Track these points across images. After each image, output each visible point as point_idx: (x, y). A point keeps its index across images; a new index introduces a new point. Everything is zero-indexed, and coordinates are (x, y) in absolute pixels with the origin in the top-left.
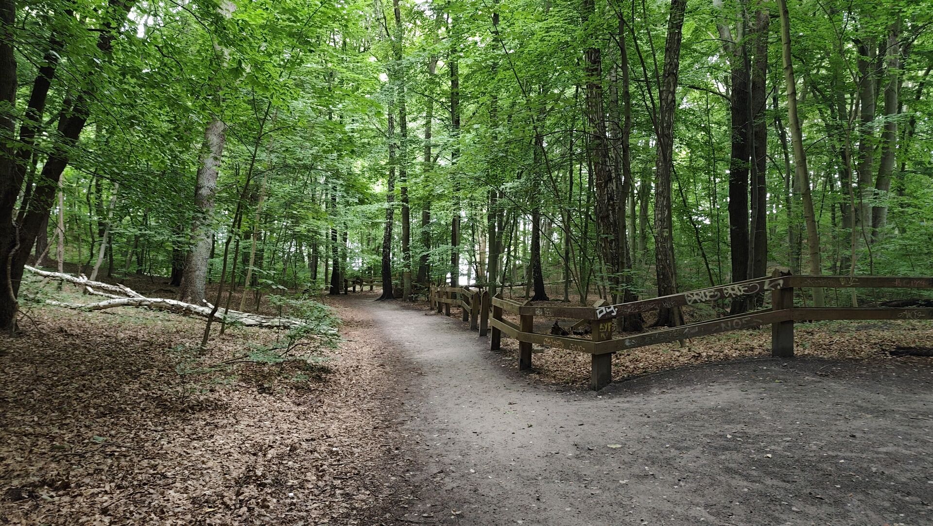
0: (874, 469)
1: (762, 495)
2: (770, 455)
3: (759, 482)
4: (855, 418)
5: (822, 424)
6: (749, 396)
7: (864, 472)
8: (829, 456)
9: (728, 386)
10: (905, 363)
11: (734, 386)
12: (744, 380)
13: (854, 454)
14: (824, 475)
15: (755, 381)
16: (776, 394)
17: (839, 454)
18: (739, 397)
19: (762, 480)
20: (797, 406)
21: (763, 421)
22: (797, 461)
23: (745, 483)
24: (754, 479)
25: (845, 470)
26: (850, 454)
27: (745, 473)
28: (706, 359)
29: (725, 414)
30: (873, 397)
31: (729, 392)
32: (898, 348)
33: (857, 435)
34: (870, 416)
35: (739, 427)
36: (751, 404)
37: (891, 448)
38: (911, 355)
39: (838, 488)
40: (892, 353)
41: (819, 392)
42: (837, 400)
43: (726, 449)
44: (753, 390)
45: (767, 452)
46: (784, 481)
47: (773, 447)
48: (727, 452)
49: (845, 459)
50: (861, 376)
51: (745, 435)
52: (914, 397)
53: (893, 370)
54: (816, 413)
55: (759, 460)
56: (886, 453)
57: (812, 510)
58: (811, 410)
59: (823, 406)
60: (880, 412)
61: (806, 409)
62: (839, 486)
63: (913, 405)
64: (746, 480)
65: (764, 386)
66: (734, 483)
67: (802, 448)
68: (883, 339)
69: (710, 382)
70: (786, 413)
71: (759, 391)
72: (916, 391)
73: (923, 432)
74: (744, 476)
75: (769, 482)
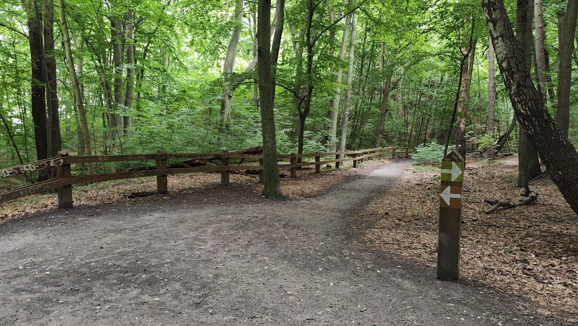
0: (110, 264)
1: (39, 299)
2: (48, 273)
3: (39, 292)
4: (104, 237)
5: (84, 245)
6: (40, 237)
7: (104, 266)
8: (86, 263)
9: (25, 234)
10: (136, 201)
11: (30, 233)
12: (37, 227)
13: (101, 258)
14: (81, 275)
15: (44, 227)
16: (58, 232)
17: (92, 260)
18: (32, 240)
19: (41, 290)
20: (71, 237)
21: (47, 251)
22: (66, 271)
23: (29, 296)
24: (35, 291)
25: (94, 269)
26: (98, 259)
27: (29, 289)
28: (11, 218)
29: (20, 253)
30: (116, 223)
31: (25, 238)
32: (133, 194)
33: (104, 246)
34: (113, 234)
35: (29, 260)
36: (40, 242)
37: (121, 250)
38: (139, 197)
39: (88, 281)
40: (129, 197)
41: (86, 226)
42: (96, 229)
43: (17, 276)
44: (43, 233)
45: (47, 271)
46: (56, 286)
47: (51, 267)
48: (18, 279)
49: (95, 262)
50: (112, 212)
51: (33, 263)
52: (137, 219)
53: (129, 206)
54: (83, 239)
55: (41, 278)
56: (118, 253)
57: (71, 299)
58: (80, 238)
59: (87, 234)
60: (119, 231)
61: (77, 238)
62: (89, 279)
63: (137, 223)
64: (30, 293)
65: (51, 229)
66: (20, 298)
67: (70, 262)
68: (126, 190)
69: (11, 233)
70: (63, 243)
71: (47, 233)
72: (139, 216)
73: (139, 237)
74: (29, 291)
75: (45, 290)
